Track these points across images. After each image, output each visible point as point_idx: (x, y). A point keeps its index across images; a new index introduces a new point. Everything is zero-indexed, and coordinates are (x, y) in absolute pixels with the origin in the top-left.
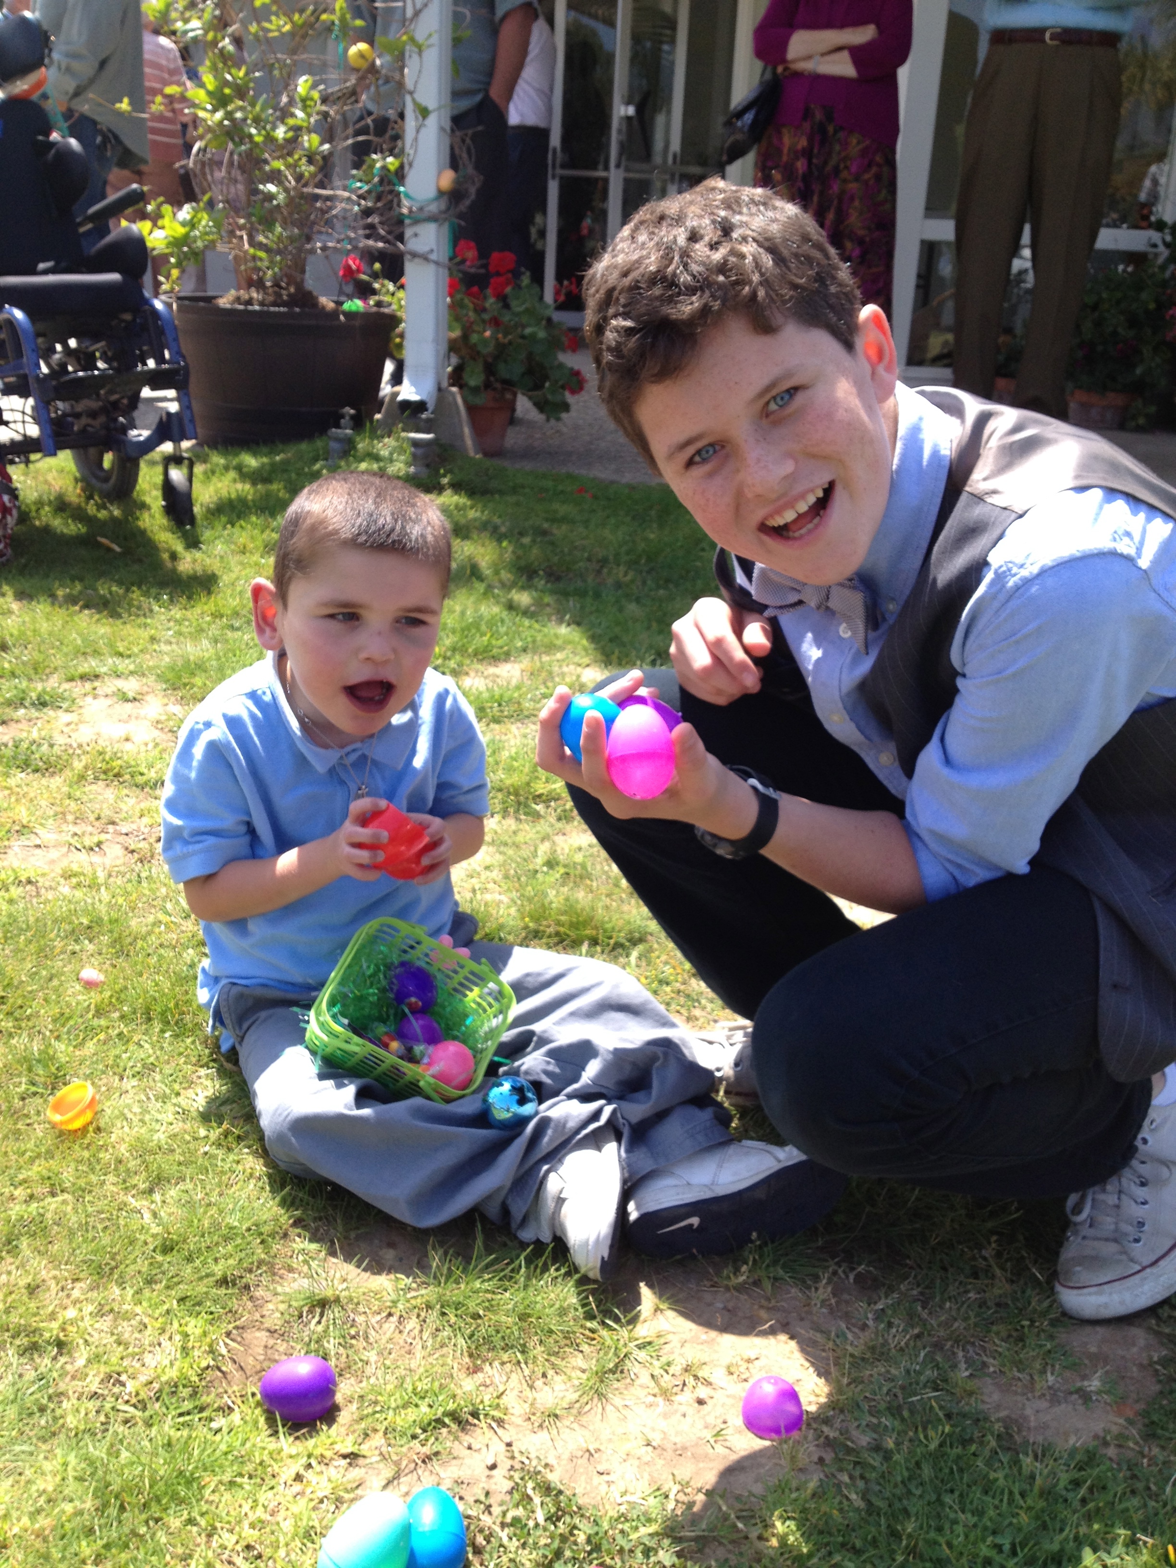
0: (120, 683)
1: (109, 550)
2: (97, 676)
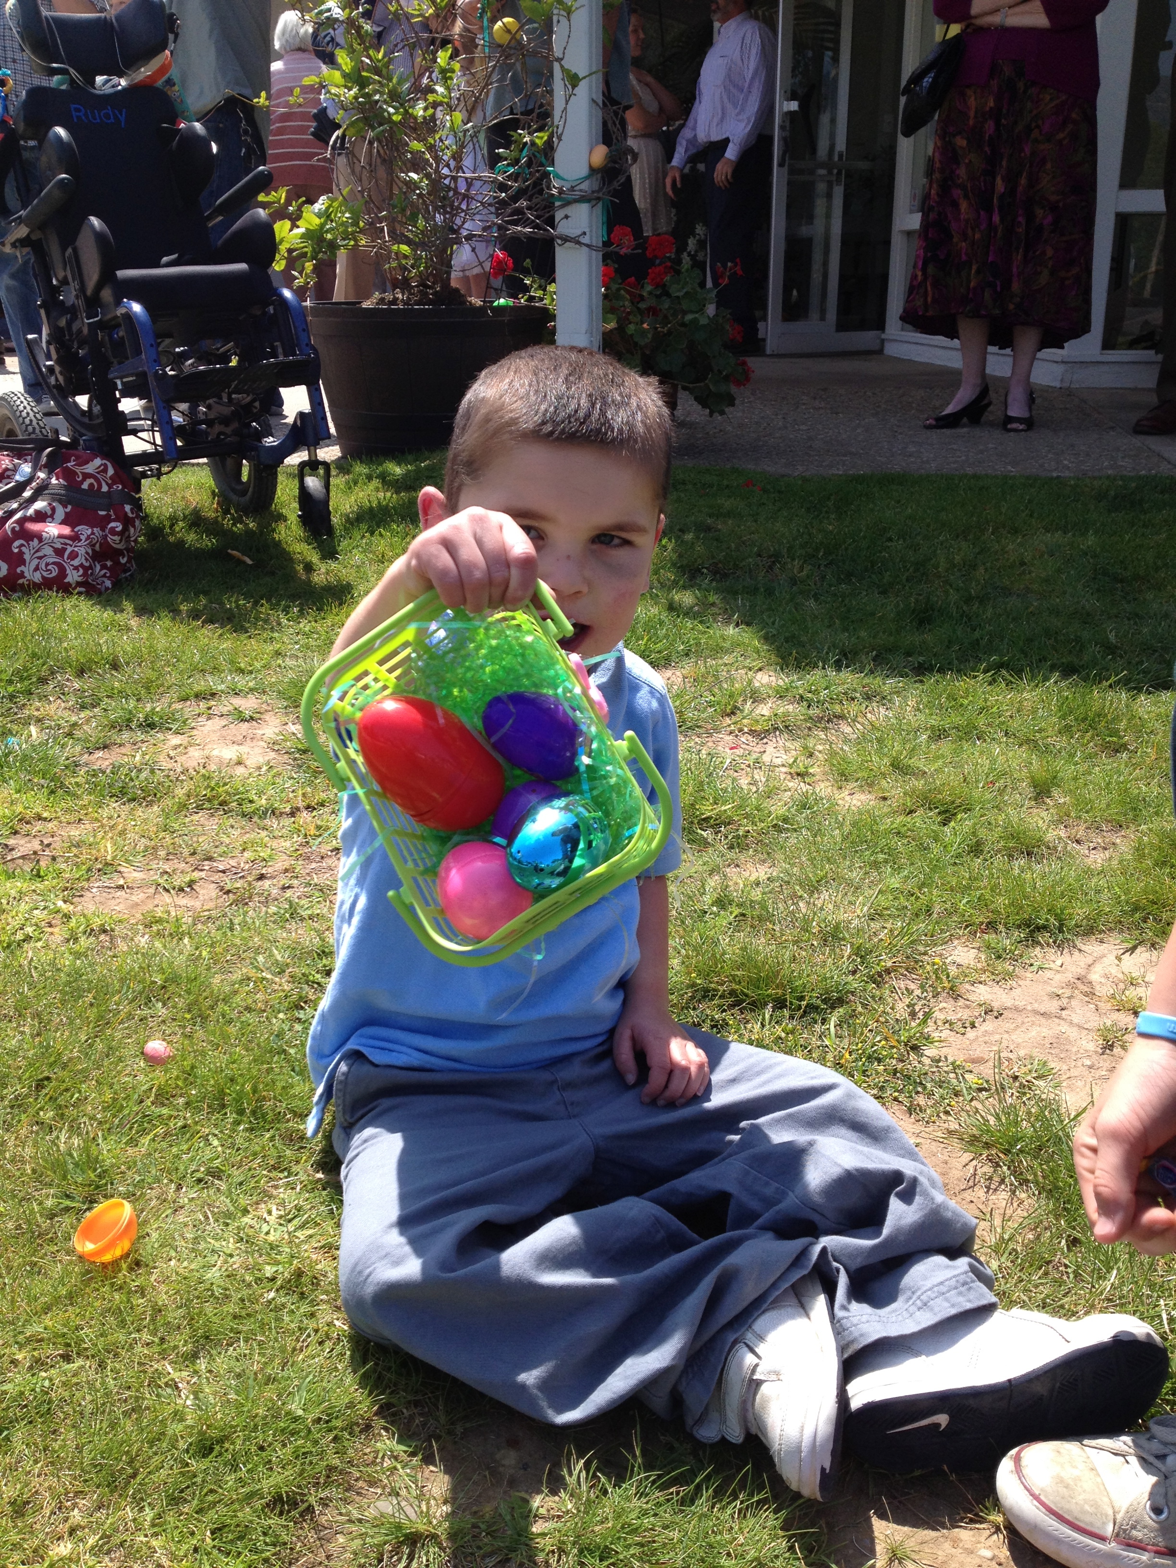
0: (237, 702)
1: (240, 562)
2: (213, 695)
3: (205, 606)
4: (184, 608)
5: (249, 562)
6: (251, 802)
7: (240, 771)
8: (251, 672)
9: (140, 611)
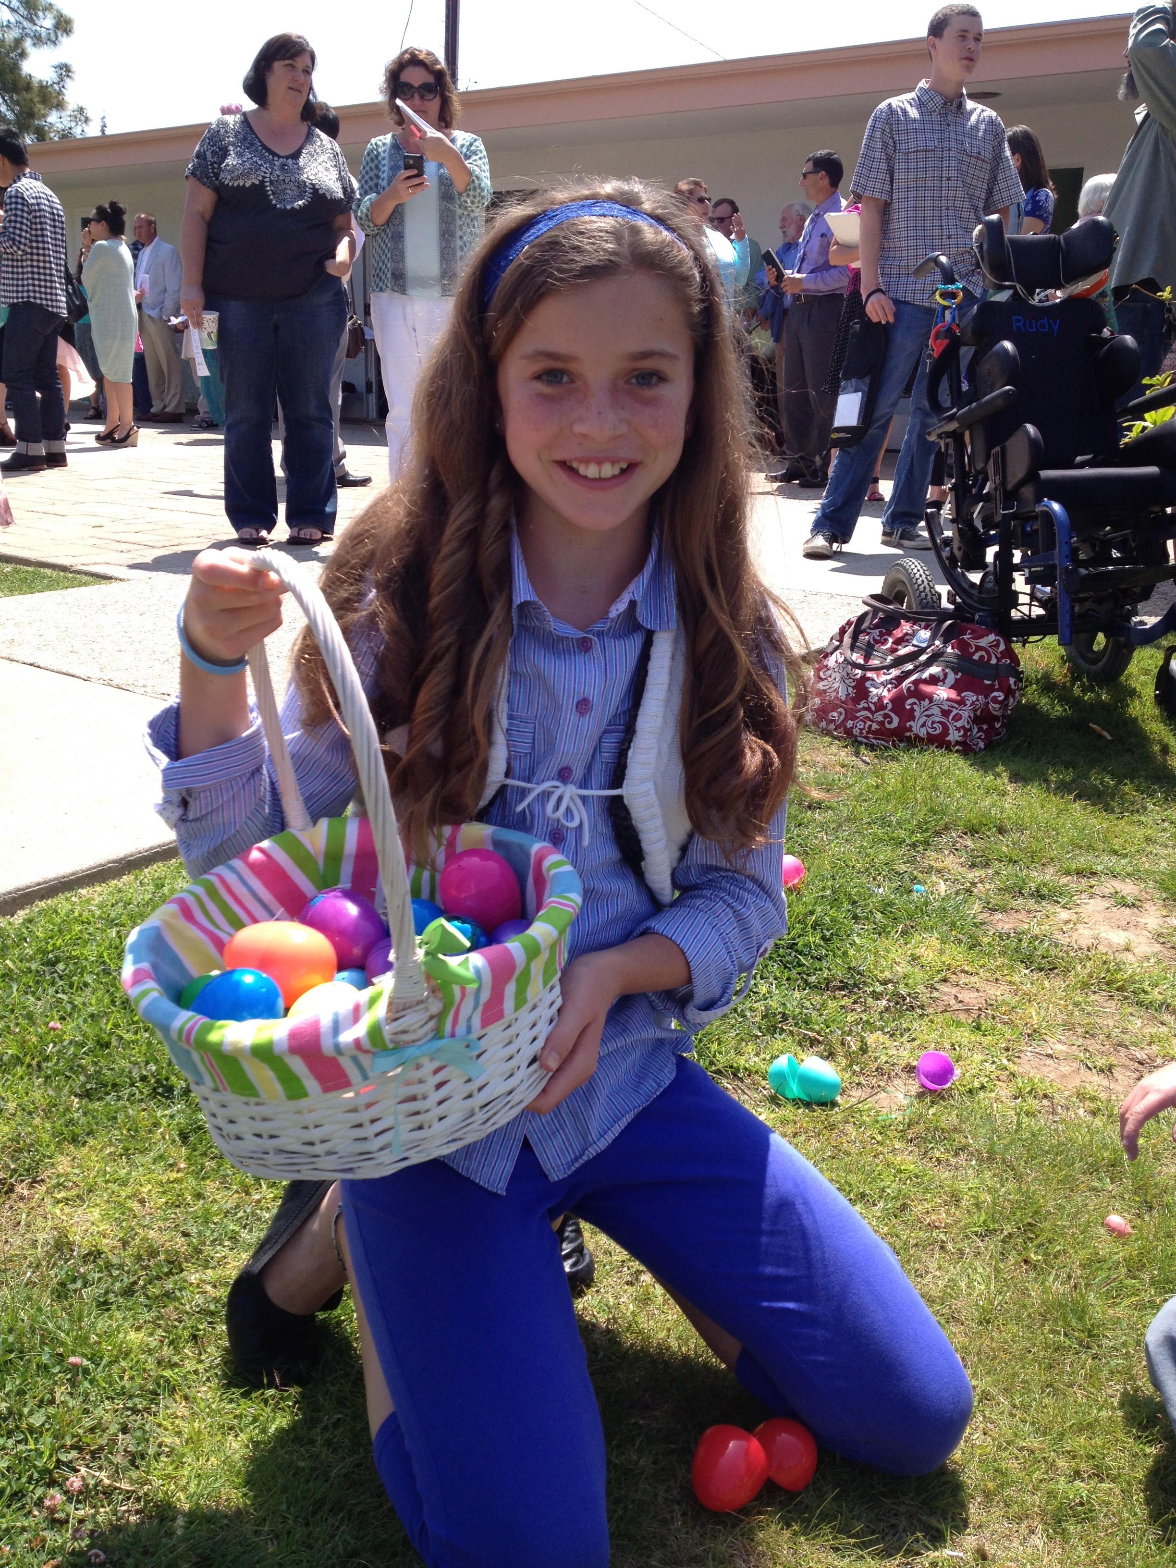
0: (1117, 885)
1: (1101, 737)
2: (1094, 874)
3: (1073, 781)
4: (1053, 778)
5: (1110, 738)
6: (1145, 992)
7: (1129, 957)
8: (1125, 856)
9: (1015, 778)
